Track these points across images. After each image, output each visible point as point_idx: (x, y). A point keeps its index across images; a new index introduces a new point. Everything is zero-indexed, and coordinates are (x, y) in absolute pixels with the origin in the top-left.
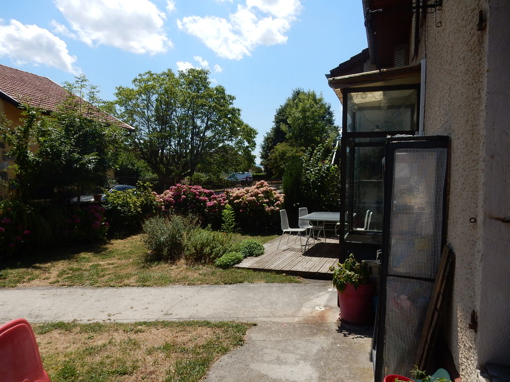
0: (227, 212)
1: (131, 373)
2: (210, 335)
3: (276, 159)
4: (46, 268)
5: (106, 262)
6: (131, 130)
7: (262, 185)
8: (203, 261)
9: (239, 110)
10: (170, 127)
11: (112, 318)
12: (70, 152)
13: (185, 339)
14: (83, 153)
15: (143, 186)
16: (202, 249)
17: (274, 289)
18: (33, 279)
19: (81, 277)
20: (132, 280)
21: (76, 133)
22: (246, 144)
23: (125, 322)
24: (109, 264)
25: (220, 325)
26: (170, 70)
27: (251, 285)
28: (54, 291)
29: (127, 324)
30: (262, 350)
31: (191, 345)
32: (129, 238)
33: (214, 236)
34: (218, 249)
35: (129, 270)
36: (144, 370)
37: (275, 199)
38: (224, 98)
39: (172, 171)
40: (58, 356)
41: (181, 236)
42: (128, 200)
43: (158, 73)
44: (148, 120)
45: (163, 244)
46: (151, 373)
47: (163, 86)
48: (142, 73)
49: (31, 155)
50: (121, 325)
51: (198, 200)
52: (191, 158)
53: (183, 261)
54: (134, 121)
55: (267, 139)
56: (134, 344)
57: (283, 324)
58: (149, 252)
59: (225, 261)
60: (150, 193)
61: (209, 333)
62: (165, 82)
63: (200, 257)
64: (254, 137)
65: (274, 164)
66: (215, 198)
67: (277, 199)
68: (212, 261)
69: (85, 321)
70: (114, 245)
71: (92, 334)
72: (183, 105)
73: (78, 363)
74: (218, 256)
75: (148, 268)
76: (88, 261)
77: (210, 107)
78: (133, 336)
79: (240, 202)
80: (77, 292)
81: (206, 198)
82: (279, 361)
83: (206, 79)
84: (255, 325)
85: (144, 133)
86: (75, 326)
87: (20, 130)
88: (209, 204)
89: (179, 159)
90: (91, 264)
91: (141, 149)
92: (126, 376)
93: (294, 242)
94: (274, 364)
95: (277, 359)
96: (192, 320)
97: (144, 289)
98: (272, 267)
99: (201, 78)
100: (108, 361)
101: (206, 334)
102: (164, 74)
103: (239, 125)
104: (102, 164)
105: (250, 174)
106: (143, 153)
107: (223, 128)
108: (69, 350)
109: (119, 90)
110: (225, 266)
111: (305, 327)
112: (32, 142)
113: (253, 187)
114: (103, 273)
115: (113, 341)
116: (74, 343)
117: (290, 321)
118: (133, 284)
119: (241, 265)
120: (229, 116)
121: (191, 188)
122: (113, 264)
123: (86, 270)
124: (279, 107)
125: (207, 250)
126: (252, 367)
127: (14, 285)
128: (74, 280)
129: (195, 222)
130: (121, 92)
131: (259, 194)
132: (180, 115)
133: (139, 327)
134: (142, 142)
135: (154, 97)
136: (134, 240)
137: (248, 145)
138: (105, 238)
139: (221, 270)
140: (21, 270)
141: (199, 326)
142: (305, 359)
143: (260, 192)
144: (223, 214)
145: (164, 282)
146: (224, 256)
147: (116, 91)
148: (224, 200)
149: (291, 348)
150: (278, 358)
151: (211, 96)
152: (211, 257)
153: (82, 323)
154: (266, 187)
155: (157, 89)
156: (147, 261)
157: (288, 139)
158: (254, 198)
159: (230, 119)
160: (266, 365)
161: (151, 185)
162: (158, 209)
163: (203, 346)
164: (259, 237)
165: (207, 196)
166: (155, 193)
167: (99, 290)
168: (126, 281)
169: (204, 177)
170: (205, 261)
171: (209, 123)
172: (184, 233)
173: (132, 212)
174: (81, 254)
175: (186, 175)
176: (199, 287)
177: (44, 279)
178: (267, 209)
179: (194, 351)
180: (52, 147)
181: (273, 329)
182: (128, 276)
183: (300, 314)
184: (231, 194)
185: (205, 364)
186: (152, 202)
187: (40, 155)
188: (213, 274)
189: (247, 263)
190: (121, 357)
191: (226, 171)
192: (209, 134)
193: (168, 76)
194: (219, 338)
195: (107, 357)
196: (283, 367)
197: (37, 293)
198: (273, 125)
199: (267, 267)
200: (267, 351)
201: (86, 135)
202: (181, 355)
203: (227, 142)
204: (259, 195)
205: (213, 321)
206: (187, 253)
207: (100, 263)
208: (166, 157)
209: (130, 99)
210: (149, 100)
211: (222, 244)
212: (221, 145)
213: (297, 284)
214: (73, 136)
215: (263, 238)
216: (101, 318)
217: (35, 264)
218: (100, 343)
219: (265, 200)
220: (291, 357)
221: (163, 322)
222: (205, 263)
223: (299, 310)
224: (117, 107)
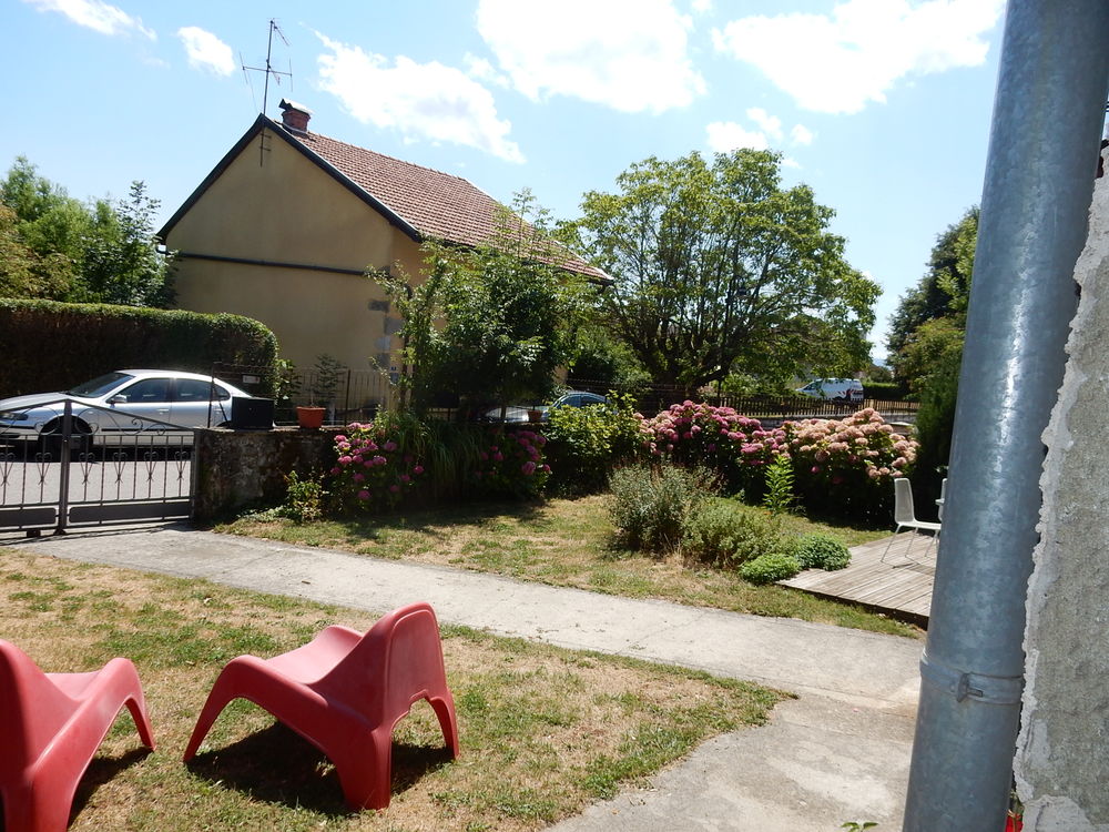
0: (779, 472)
1: (567, 726)
2: (707, 696)
3: (918, 357)
4: (444, 535)
5: (540, 539)
6: (605, 283)
7: (867, 419)
8: (717, 563)
9: (841, 240)
10: (686, 273)
11: (544, 635)
12: (498, 332)
13: (661, 693)
14: (516, 336)
15: (618, 399)
16: (717, 538)
17: (853, 641)
18: (425, 551)
19: (498, 559)
20: (582, 578)
21: (507, 299)
22: (852, 316)
23: (564, 646)
24: (545, 544)
25: (727, 685)
26: (696, 155)
27: (806, 625)
28: (455, 576)
29: (568, 651)
30: (797, 740)
31: (669, 706)
32: (583, 499)
33: (744, 517)
34: (748, 543)
35: (580, 559)
36: (586, 725)
37: (894, 451)
38: (809, 214)
39: (682, 368)
40: (461, 677)
41: (680, 509)
42: (589, 425)
43: (670, 161)
44: (642, 258)
45: (645, 520)
46: (598, 732)
47: (679, 188)
48: (637, 162)
49: (434, 335)
50: (556, 649)
51: (725, 437)
52: (724, 341)
53: (677, 557)
54: (613, 260)
55: (907, 305)
56: (576, 683)
57: (852, 706)
58: (618, 531)
59: (759, 569)
60: (631, 416)
61: (706, 692)
62: (682, 179)
63: (711, 554)
64: (873, 301)
65: (913, 366)
66: (760, 437)
67: (900, 453)
68: (734, 565)
69: (501, 633)
70: (557, 509)
71: (511, 655)
72: (717, 229)
73: (488, 694)
74: (746, 557)
75: (612, 560)
76: (509, 531)
77: (775, 232)
78: (575, 671)
79: (814, 451)
80: (491, 583)
81: (743, 435)
82: (825, 766)
83: (772, 172)
84: (795, 697)
85: (631, 286)
86: (486, 637)
87: (421, 292)
88: (747, 448)
89: (699, 343)
90: (515, 538)
91: (623, 319)
92: (559, 728)
93: (924, 552)
94: (814, 768)
95: (821, 762)
96: (677, 664)
97: (602, 596)
98: (858, 597)
99: (761, 168)
100: (533, 700)
101: (700, 694)
102: (682, 162)
103: (838, 273)
104: (548, 358)
105: (858, 383)
106: (626, 327)
107: (802, 279)
108: (477, 671)
109: (589, 197)
110: (760, 580)
111: (898, 721)
112: (438, 313)
113: (847, 421)
114: (532, 558)
115: (544, 671)
116: (484, 662)
117: (869, 705)
118: (584, 586)
119: (792, 583)
120: (816, 253)
121: (712, 411)
122: (552, 544)
123: (506, 548)
124: (944, 230)
125: (727, 542)
126: (772, 763)
127: (397, 555)
128: (486, 562)
129: (708, 483)
130: (592, 201)
131: (858, 436)
132: (708, 249)
133: (586, 659)
134: (626, 303)
135: (658, 212)
136: (592, 505)
137: (856, 318)
138: (542, 495)
139: (750, 585)
140: (407, 533)
141: (690, 679)
142: (877, 773)
143: (861, 433)
144: (768, 474)
145: (639, 590)
146: (758, 560)
147: (584, 200)
148: (780, 443)
149: (855, 750)
150: (825, 761)
151: (779, 209)
152: (733, 557)
153: (497, 634)
154: (877, 423)
155: (664, 193)
156: (611, 547)
157: (955, 311)
158: (844, 444)
159: (817, 259)
160: (798, 766)
161: (633, 400)
162: (644, 449)
163: (690, 710)
164: (849, 530)
165: (745, 431)
166: (640, 415)
167: (526, 586)
168: (572, 579)
169: (750, 384)
170: (721, 562)
171: (770, 267)
172: (686, 502)
173: (593, 450)
174: (501, 517)
175: (710, 378)
176: (702, 611)
177: (441, 554)
178: (873, 471)
179: (673, 717)
180: (468, 322)
181: (829, 712)
182: (576, 570)
183: (894, 697)
184: (795, 432)
185: (690, 739)
186: (632, 433)
187: (446, 336)
188: (733, 590)
189: (808, 580)
190: (554, 698)
191: (801, 376)
192: (768, 290)
193: (690, 165)
194: (721, 705)
195: (532, 694)
196: (830, 776)
197: (432, 575)
198: (927, 272)
199: (846, 595)
200: (806, 744)
201: (523, 302)
202: (649, 717)
203: (807, 311)
204: (857, 440)
205: (715, 674)
206: (688, 543)
207: (531, 538)
208: (672, 337)
209: (610, 216)
210: (646, 216)
211: (759, 533)
212: (793, 315)
213: (907, 640)
214: (503, 304)
215: (856, 534)
216: (526, 632)
217: (426, 525)
218: (523, 670)
219: (870, 453)
220: (849, 765)
221: (628, 658)
222: (721, 567)
223: (894, 689)
224: (583, 231)
